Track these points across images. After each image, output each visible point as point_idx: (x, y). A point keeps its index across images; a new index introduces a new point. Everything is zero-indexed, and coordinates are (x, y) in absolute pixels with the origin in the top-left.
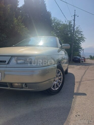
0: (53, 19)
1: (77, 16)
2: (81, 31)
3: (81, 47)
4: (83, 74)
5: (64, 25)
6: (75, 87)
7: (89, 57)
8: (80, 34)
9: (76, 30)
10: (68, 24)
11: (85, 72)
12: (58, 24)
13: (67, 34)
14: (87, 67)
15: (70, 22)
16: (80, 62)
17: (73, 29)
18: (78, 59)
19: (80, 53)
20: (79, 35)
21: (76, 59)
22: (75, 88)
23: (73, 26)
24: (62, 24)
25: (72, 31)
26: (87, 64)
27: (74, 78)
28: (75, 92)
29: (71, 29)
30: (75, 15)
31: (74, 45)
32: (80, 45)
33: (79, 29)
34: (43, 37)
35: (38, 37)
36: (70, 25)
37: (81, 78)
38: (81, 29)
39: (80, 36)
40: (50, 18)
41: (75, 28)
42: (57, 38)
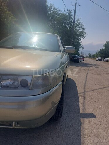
0: (49, 6)
1: (79, 5)
2: (82, 24)
3: (81, 44)
4: (85, 80)
5: (62, 15)
6: (80, 103)
7: (88, 56)
8: (81, 28)
9: (76, 22)
10: (67, 14)
11: (87, 76)
12: (55, 13)
13: (66, 27)
14: (87, 68)
15: (70, 13)
16: (78, 62)
17: (73, 21)
18: (76, 58)
19: (79, 51)
20: (79, 29)
21: (75, 58)
22: (80, 105)
23: (73, 17)
24: (60, 14)
25: (72, 24)
26: (87, 64)
27: (76, 87)
28: (81, 113)
29: (70, 21)
30: (76, 4)
31: (73, 41)
32: (80, 42)
33: (80, 21)
34: (37, 33)
35: (32, 32)
36: (70, 16)
37: (83, 87)
38: (82, 22)
39: (81, 31)
40: (45, 4)
41: (76, 20)
42: (58, 37)
